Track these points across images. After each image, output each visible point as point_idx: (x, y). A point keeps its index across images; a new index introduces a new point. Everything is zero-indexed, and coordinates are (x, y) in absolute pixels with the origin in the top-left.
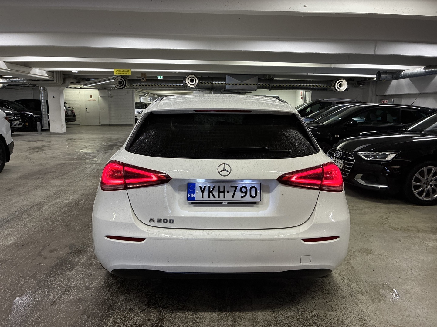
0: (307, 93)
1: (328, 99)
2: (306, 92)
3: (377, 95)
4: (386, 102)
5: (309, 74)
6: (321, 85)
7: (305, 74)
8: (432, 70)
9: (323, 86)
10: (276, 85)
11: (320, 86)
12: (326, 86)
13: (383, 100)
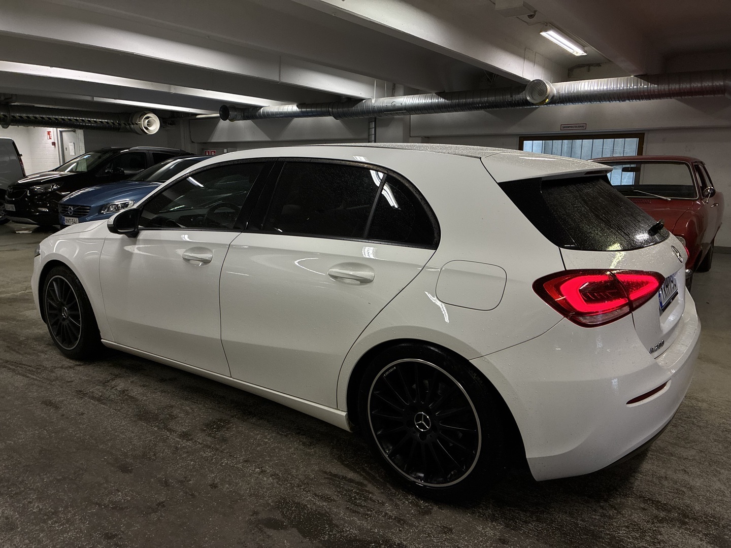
0: (64, 134)
1: (137, 148)
2: (61, 132)
3: (193, 142)
4: (213, 153)
5: (96, 99)
6: (103, 120)
7: (89, 98)
8: (307, 110)
9: (107, 122)
10: (20, 117)
11: (101, 122)
12: (113, 123)
13: (208, 149)
